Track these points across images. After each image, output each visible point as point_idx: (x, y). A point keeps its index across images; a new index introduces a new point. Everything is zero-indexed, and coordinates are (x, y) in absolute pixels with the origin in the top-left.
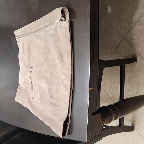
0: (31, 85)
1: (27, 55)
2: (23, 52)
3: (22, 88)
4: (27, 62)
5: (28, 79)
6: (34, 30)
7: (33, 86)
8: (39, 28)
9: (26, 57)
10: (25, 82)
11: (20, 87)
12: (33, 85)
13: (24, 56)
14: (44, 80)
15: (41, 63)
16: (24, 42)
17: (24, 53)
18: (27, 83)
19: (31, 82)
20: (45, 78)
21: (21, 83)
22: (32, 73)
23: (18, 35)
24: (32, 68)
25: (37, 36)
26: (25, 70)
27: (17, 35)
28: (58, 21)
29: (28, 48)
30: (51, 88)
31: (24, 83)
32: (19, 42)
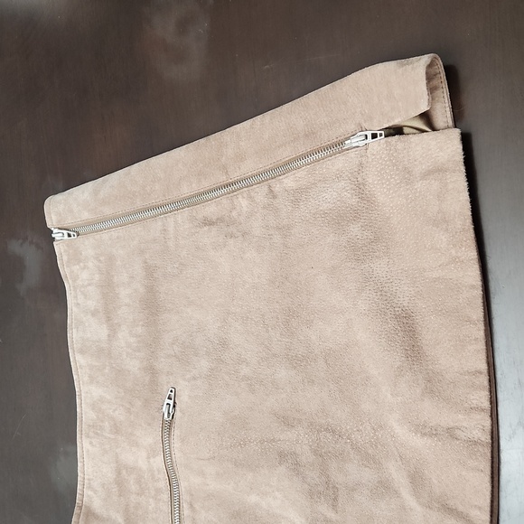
0: (166, 496)
1: (139, 330)
2: (108, 312)
3: (96, 517)
4: (134, 366)
5: (142, 464)
6: (186, 190)
7: (185, 506)
8: (223, 179)
9: (125, 337)
10: (120, 482)
11: (88, 516)
12: (185, 497)
13: (112, 335)
14: (282, 469)
15: (245, 370)
16: (111, 259)
17: (109, 319)
18: (134, 487)
19: (163, 484)
20: (282, 456)
21: (90, 487)
22: (176, 432)
23: (69, 222)
24: (171, 402)
25: (208, 222)
26: (120, 415)
27: (59, 221)
28: (374, 136)
29: (142, 290)
30: (331, 515)
31: (115, 489)
32: (76, 258)
